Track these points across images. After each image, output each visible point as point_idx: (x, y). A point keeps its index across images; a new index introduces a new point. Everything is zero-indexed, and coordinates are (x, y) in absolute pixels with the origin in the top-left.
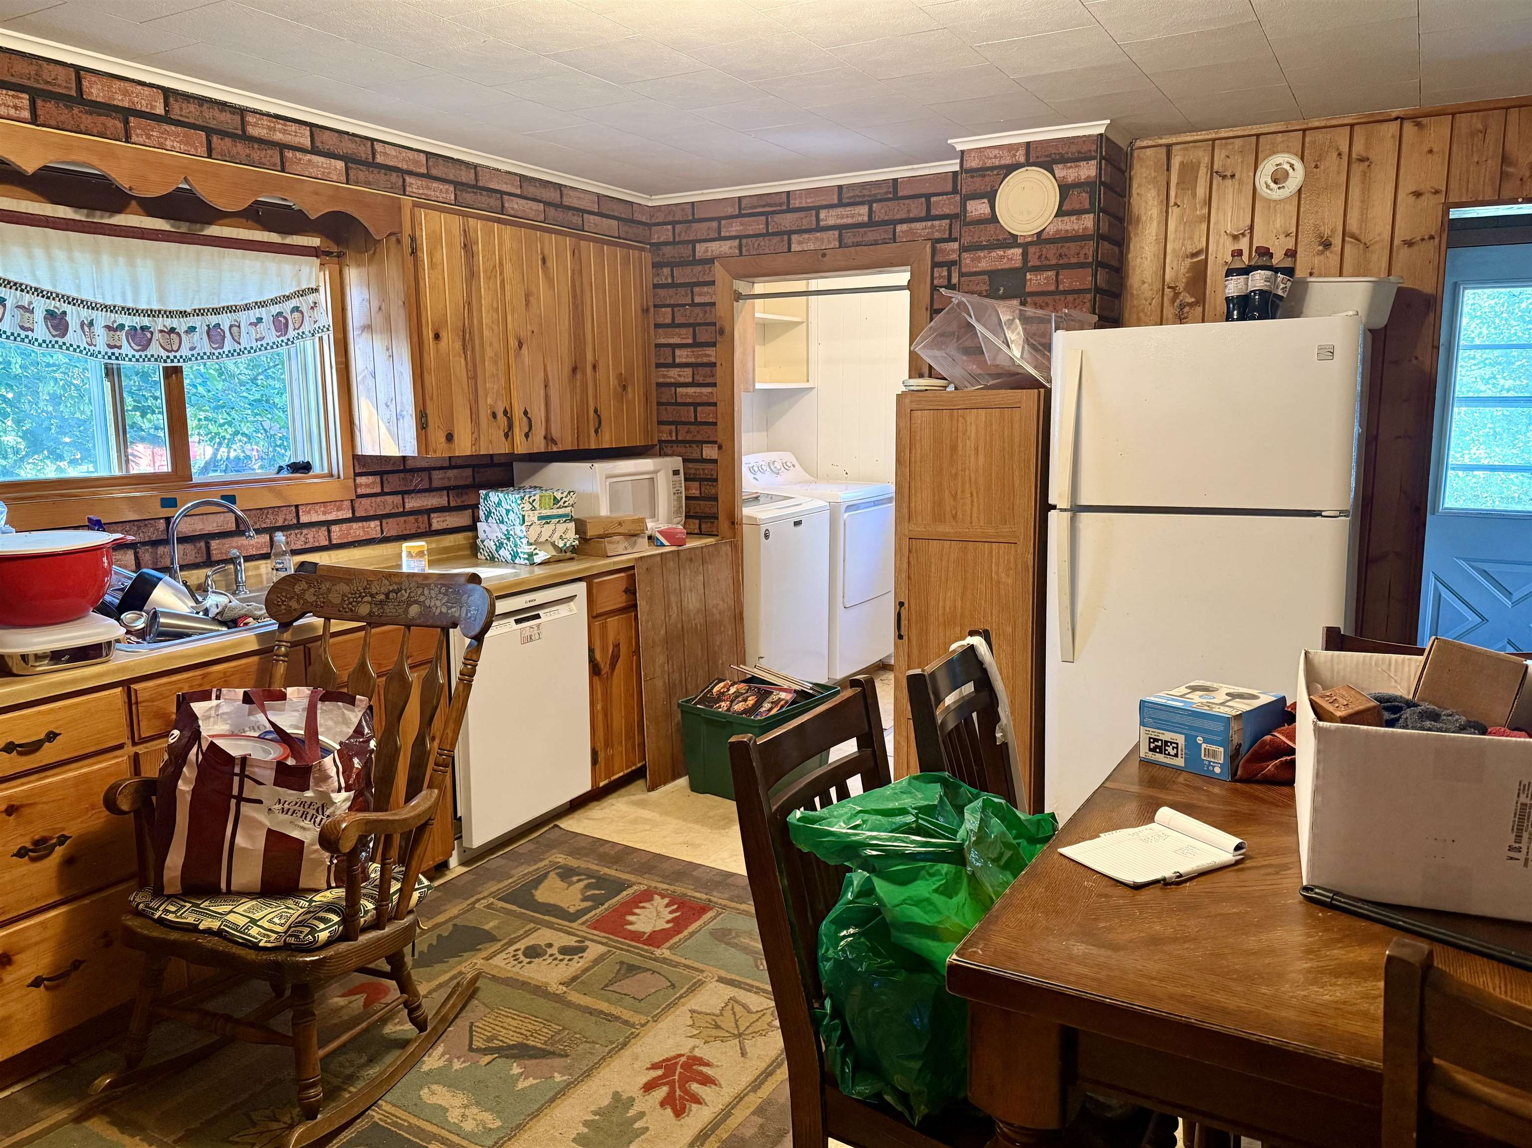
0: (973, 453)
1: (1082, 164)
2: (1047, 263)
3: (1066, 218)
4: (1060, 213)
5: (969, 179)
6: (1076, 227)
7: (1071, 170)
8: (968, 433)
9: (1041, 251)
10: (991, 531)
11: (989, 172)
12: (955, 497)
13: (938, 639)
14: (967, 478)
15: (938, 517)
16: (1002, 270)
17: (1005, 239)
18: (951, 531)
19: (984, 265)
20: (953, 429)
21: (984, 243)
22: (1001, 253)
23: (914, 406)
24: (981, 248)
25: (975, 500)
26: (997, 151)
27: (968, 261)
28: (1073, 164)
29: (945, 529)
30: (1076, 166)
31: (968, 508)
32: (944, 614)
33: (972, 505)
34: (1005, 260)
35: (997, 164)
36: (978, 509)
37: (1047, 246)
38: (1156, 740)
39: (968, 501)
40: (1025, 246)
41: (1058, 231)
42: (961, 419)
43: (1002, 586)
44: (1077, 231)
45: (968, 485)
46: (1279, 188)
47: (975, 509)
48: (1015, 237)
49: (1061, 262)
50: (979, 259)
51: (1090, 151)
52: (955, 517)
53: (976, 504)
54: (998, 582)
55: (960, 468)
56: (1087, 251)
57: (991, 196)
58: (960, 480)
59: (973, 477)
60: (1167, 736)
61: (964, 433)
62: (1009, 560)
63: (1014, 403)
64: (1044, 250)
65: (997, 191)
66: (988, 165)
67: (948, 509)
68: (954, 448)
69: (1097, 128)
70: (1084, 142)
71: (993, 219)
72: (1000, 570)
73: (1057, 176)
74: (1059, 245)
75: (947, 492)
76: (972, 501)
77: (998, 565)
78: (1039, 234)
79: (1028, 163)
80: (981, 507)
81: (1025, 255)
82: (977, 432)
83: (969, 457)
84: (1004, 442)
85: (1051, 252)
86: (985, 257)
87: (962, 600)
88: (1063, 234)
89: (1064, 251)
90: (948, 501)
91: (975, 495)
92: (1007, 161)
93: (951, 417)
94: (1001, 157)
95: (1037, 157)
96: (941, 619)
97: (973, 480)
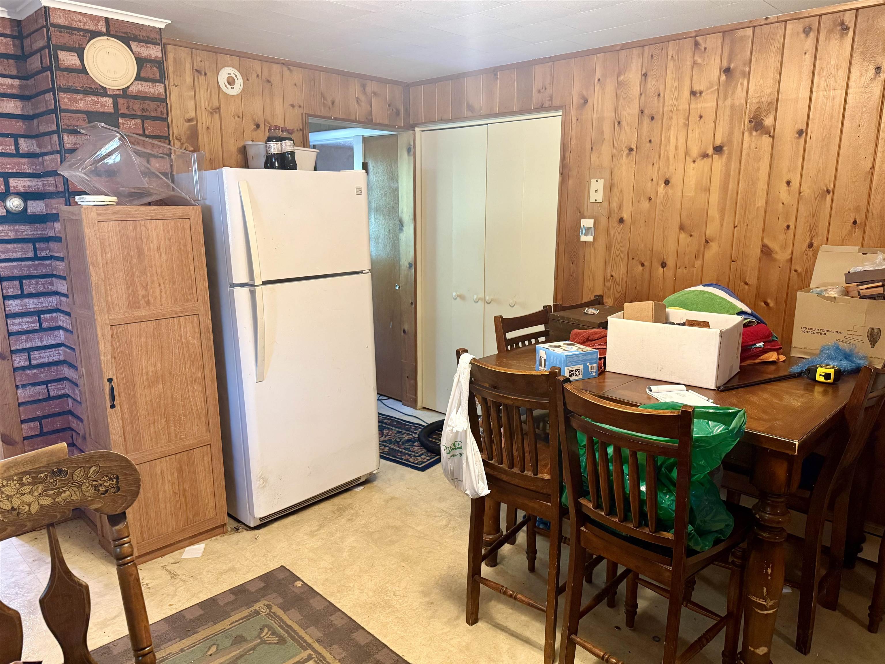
0: (156, 253)
1: (151, 46)
2: (134, 113)
3: (144, 83)
4: (138, 78)
5: (58, 33)
6: (152, 91)
7: (143, 49)
8: (151, 239)
9: (128, 103)
10: (179, 309)
11: (75, 32)
12: (145, 288)
13: (145, 398)
14: (154, 272)
15: (133, 304)
16: (97, 112)
17: (97, 89)
18: (147, 313)
19: (81, 106)
20: (138, 236)
21: (79, 88)
22: (95, 98)
23: (101, 218)
24: (77, 92)
25: (163, 288)
26: (81, 17)
27: (66, 100)
28: (144, 44)
29: (141, 313)
30: (147, 47)
31: (158, 294)
32: (147, 379)
33: (161, 292)
34: (99, 105)
35: (82, 27)
36: (166, 294)
37: (132, 100)
38: (572, 371)
39: (157, 290)
40: (115, 97)
41: (139, 91)
42: (143, 228)
43: (190, 346)
44: (154, 94)
45: (155, 278)
46: (232, 88)
47: (164, 295)
48: (105, 89)
49: (144, 114)
50: (76, 101)
51: (156, 39)
52: (148, 303)
53: (163, 291)
54: (188, 344)
55: (147, 265)
56: (162, 110)
57: (80, 52)
58: (149, 275)
59: (159, 271)
60: (576, 367)
61: (148, 238)
62: (193, 327)
63: (184, 216)
64: (131, 103)
65: (84, 49)
66: (73, 26)
67: (141, 297)
68: (140, 251)
69: (160, 23)
70: (151, 31)
71: (83, 70)
72: (188, 335)
73: (134, 50)
74: (142, 102)
75: (138, 284)
76: (161, 289)
77: (186, 333)
78: (125, 90)
79: (108, 34)
80: (168, 292)
81: (115, 104)
82: (158, 237)
83: (154, 256)
84: (180, 243)
85: (137, 106)
86: (81, 100)
87: (161, 363)
88: (143, 94)
89: (145, 106)
90: (141, 292)
91: (162, 284)
92: (92, 27)
93: (135, 227)
94: (85, 23)
95: (116, 32)
96: (146, 383)
97: (159, 274)
